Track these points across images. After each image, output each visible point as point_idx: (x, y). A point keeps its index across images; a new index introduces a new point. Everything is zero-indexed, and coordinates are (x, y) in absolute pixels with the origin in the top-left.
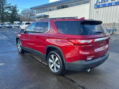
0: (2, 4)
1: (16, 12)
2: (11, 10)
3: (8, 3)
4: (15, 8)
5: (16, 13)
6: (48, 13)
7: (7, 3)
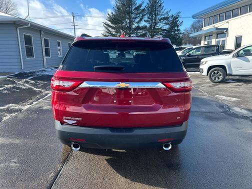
0: (155, 13)
1: (178, 26)
2: (168, 24)
3: (166, 11)
4: (177, 18)
5: (176, 28)
6: (228, 22)
7: (163, 10)
